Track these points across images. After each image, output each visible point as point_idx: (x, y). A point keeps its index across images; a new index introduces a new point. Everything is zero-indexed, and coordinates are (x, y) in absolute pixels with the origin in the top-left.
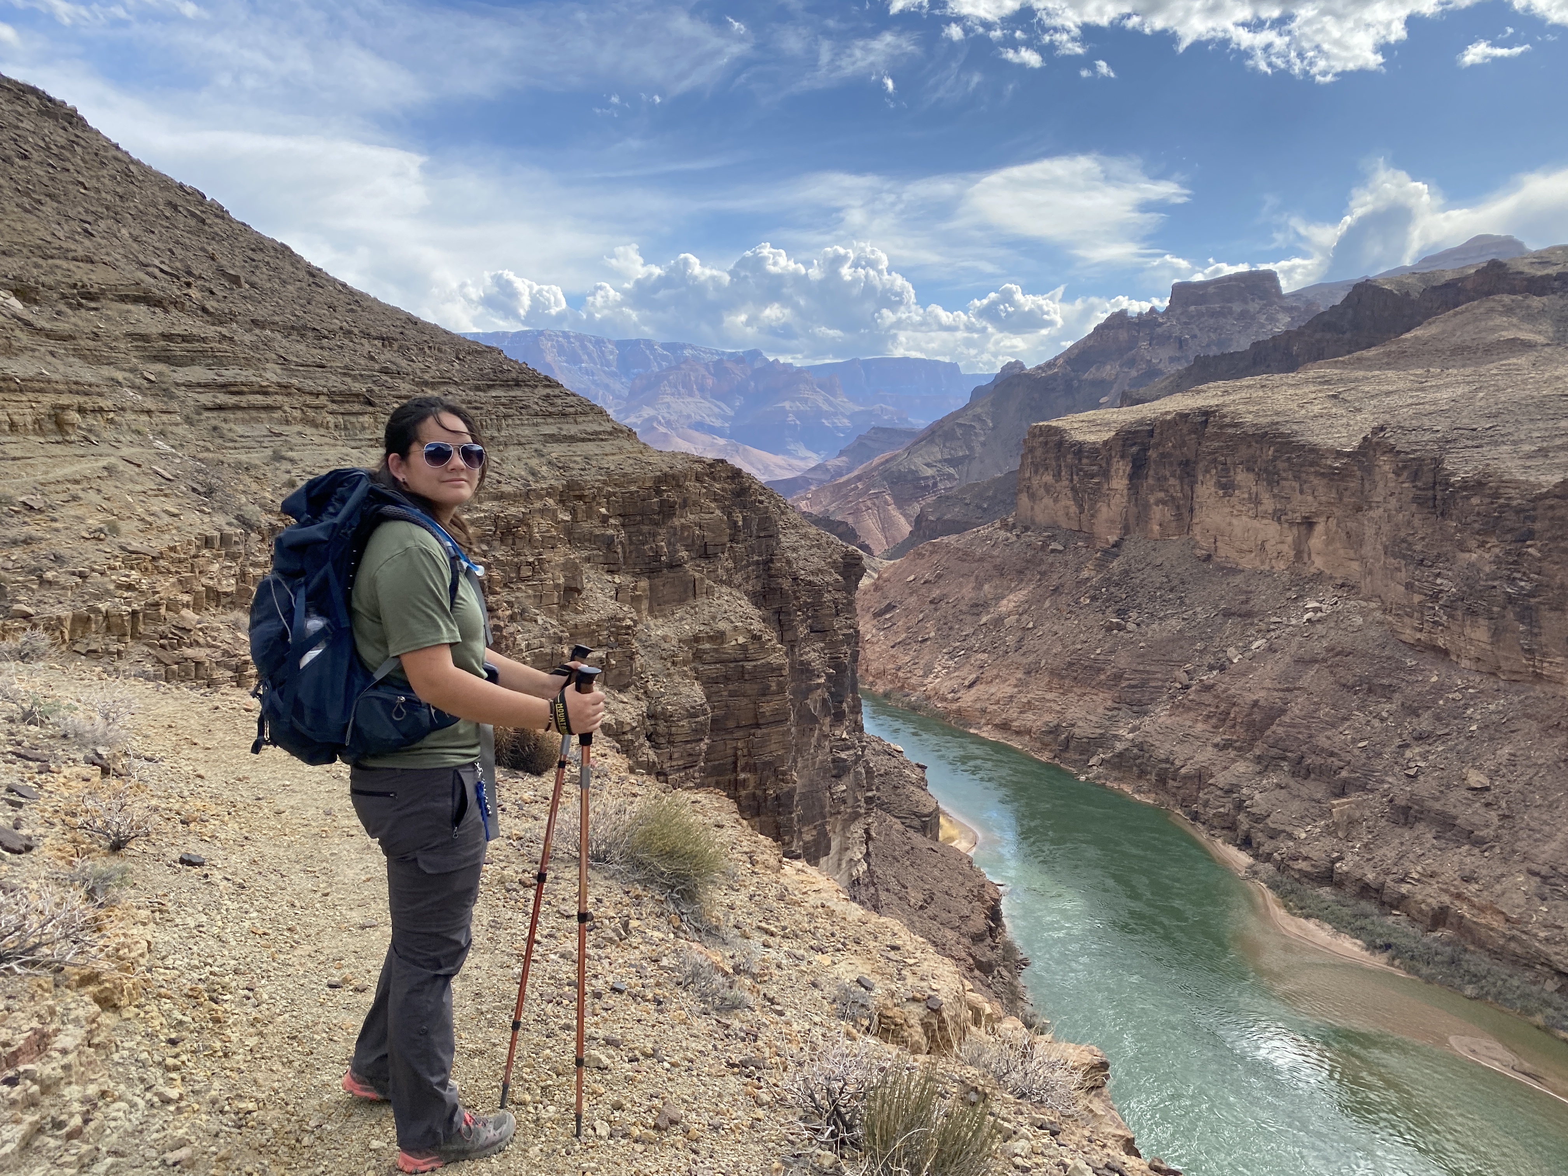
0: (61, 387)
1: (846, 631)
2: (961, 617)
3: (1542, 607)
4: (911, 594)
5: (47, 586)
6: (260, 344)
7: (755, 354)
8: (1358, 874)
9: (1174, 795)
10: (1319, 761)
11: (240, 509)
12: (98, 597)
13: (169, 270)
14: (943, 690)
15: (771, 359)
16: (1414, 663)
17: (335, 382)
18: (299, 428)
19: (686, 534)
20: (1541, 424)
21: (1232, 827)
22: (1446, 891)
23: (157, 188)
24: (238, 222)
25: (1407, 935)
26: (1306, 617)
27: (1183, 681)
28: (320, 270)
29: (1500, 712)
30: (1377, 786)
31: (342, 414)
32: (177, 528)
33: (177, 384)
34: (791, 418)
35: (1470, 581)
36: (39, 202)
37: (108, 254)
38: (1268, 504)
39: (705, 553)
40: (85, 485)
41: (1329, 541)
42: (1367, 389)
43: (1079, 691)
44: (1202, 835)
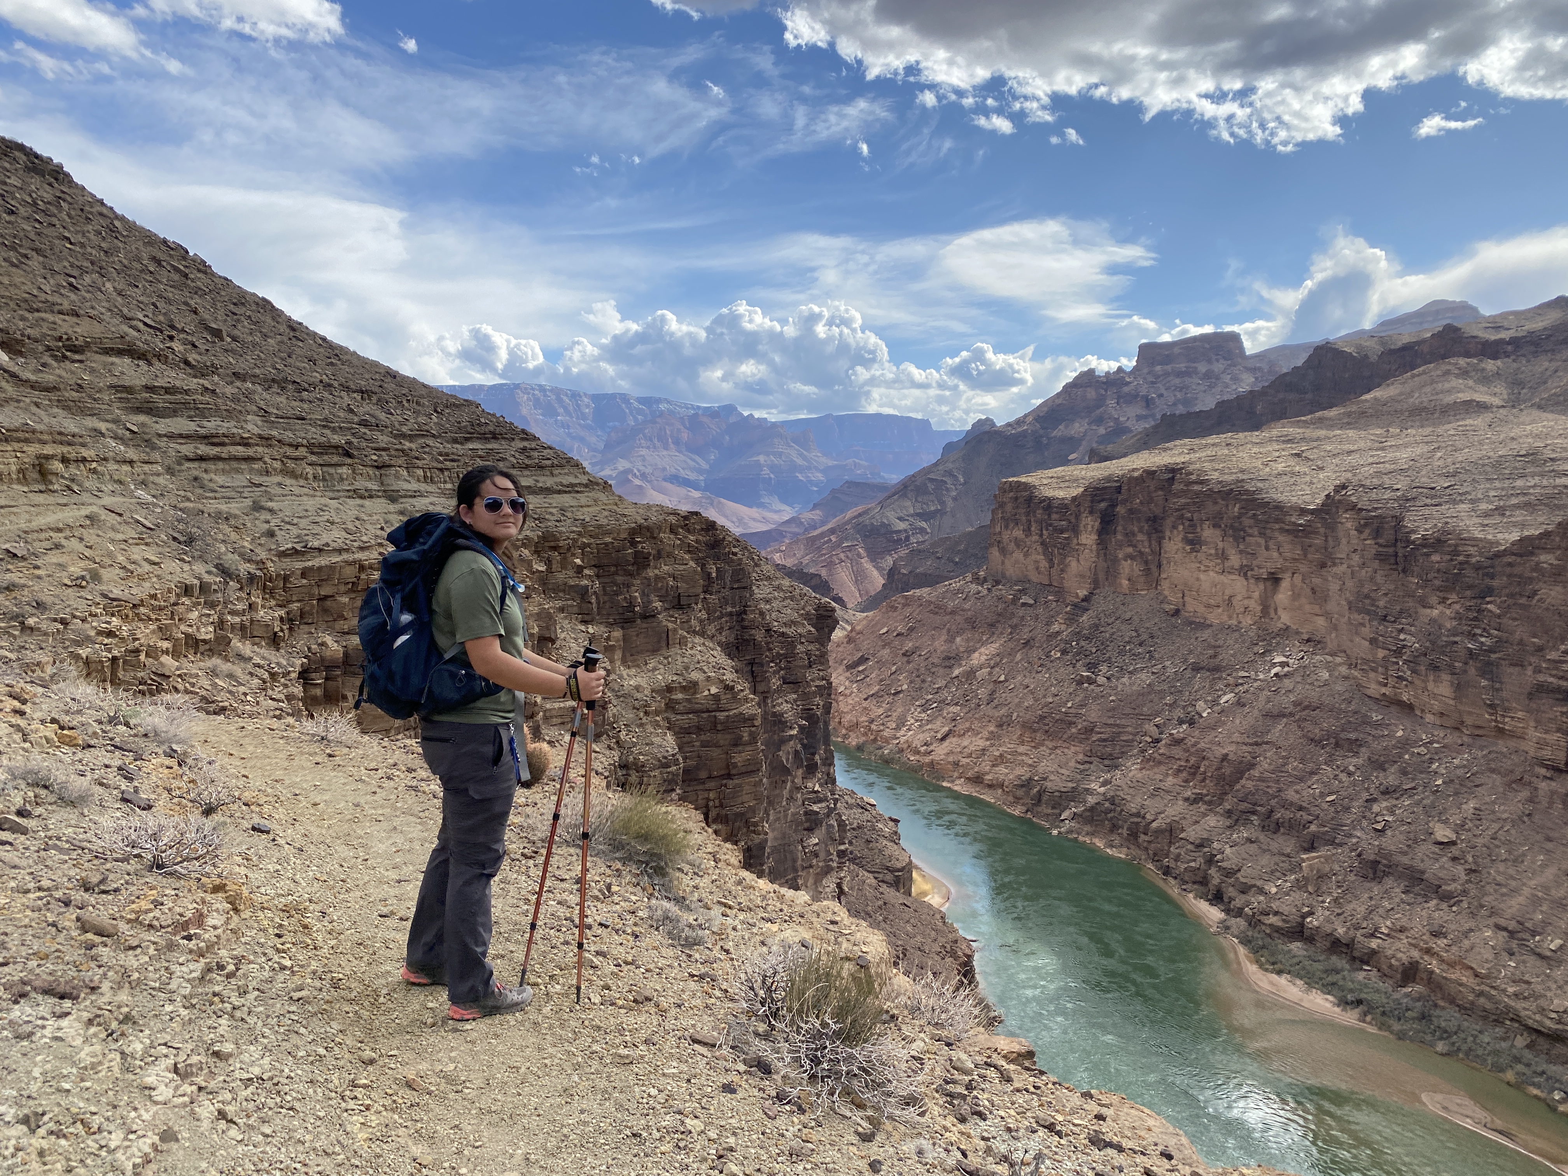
0: (45, 437)
1: (818, 683)
2: (933, 670)
3: (1503, 662)
4: (884, 647)
5: (29, 632)
6: (241, 397)
7: (730, 409)
8: (1328, 929)
9: (1146, 849)
10: (1288, 815)
11: (220, 559)
12: (78, 644)
13: (153, 324)
14: (916, 743)
15: (746, 414)
16: (1380, 717)
17: (314, 434)
18: (278, 479)
19: (660, 585)
20: (1497, 484)
21: (1204, 882)
22: (1415, 946)
23: (140, 243)
24: (220, 277)
25: (1378, 991)
26: (1274, 671)
27: (1153, 734)
28: (300, 324)
29: (1465, 766)
30: (1346, 840)
31: (321, 465)
32: (158, 576)
33: (160, 435)
34: (766, 471)
35: (1431, 637)
36: (26, 256)
37: (93, 308)
38: (1235, 560)
39: (679, 604)
40: (68, 533)
41: (1295, 596)
42: (1329, 448)
43: (1050, 744)
44: (1173, 889)
